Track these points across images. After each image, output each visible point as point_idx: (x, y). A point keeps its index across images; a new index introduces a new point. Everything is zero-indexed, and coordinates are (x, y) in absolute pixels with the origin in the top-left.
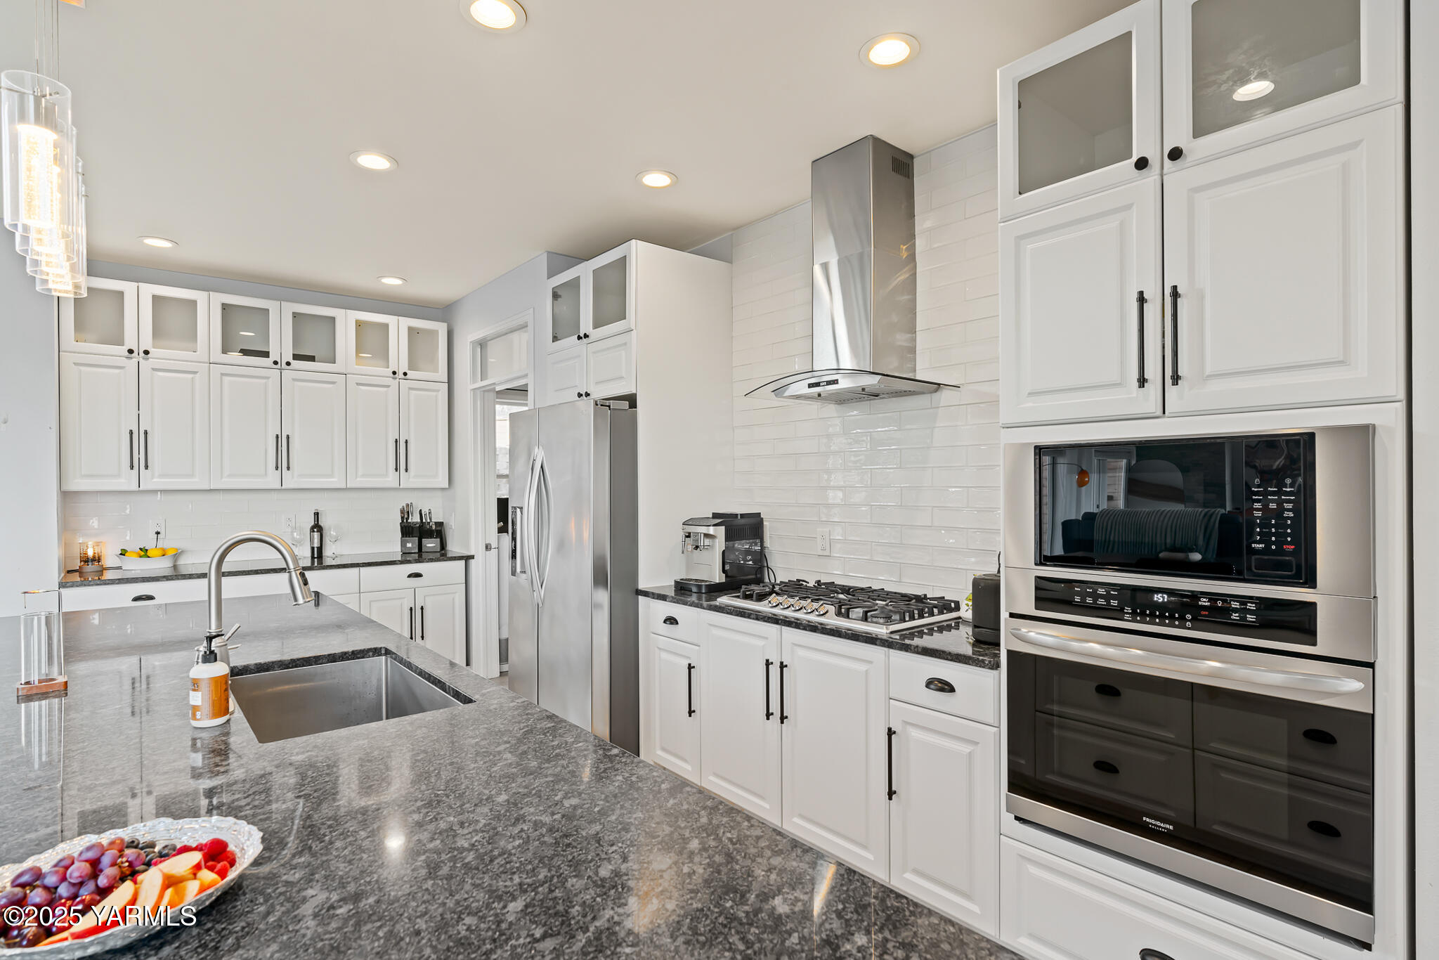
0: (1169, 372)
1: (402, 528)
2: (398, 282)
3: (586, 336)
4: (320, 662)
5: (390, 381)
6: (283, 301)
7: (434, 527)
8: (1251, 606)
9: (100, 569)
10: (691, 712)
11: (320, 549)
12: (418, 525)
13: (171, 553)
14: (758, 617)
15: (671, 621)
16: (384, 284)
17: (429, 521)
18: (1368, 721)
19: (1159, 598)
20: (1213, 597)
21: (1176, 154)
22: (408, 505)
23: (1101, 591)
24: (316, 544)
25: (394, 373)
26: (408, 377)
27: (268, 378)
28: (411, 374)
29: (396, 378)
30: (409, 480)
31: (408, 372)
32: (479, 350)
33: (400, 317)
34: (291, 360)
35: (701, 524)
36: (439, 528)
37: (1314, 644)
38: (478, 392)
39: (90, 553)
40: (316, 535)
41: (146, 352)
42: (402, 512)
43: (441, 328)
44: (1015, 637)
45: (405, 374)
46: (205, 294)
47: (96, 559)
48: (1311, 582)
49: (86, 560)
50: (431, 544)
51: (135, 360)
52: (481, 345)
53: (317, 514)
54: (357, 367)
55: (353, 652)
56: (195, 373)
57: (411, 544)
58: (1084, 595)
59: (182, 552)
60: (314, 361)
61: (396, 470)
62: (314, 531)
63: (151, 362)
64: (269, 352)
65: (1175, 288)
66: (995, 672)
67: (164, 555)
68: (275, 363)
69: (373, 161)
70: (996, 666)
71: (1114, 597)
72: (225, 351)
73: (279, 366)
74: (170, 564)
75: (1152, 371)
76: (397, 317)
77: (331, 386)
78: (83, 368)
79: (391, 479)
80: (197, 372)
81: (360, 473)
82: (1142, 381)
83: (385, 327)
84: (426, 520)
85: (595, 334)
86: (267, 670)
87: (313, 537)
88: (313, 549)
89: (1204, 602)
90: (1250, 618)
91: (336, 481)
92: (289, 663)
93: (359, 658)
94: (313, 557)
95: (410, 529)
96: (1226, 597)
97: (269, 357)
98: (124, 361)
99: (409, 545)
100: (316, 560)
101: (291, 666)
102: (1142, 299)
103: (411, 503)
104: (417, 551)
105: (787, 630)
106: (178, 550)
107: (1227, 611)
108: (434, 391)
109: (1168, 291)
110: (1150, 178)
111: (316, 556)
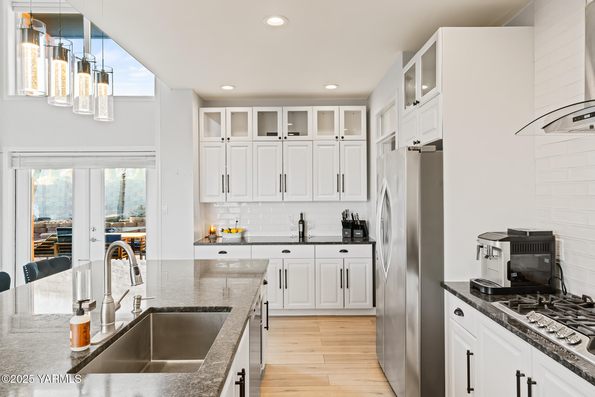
1: (342, 223)
2: (333, 87)
3: (418, 102)
4: (198, 311)
5: (334, 142)
6: (284, 106)
7: (359, 223)
9: (215, 237)
10: (469, 390)
11: (303, 232)
12: (351, 222)
13: (240, 231)
15: (459, 312)
16: (327, 89)
17: (357, 220)
22: (346, 210)
24: (301, 231)
25: (337, 137)
26: (344, 139)
27: (277, 146)
28: (346, 137)
29: (338, 140)
30: (345, 197)
31: (344, 136)
32: (381, 119)
33: (340, 106)
34: (286, 135)
35: (491, 238)
36: (362, 224)
38: (380, 144)
39: (212, 230)
40: (301, 225)
41: (229, 139)
42: (343, 214)
43: (363, 109)
45: (343, 138)
46: (251, 108)
47: (214, 233)
49: (211, 233)
50: (358, 233)
51: (225, 143)
52: (381, 116)
53: (302, 215)
54: (318, 136)
55: (216, 307)
56: (247, 146)
57: (348, 233)
59: (246, 230)
60: (299, 135)
61: (338, 191)
62: (300, 223)
63: (231, 143)
64: (277, 133)
67: (237, 232)
68: (280, 138)
69: (276, 21)
72: (259, 134)
73: (281, 140)
74: (240, 237)
76: (338, 106)
77: (305, 147)
78: (207, 149)
79: (335, 196)
80: (248, 146)
81: (319, 193)
83: (333, 112)
84: (356, 219)
85: (423, 99)
86: (173, 312)
87: (300, 226)
88: (300, 232)
91: (308, 198)
92: (183, 310)
93: (219, 312)
94: (300, 237)
95: (347, 224)
97: (277, 136)
98: (220, 144)
99: (346, 233)
100: (301, 238)
101: (184, 311)
103: (348, 209)
104: (350, 236)
106: (243, 230)
108: (359, 145)
111: (301, 236)
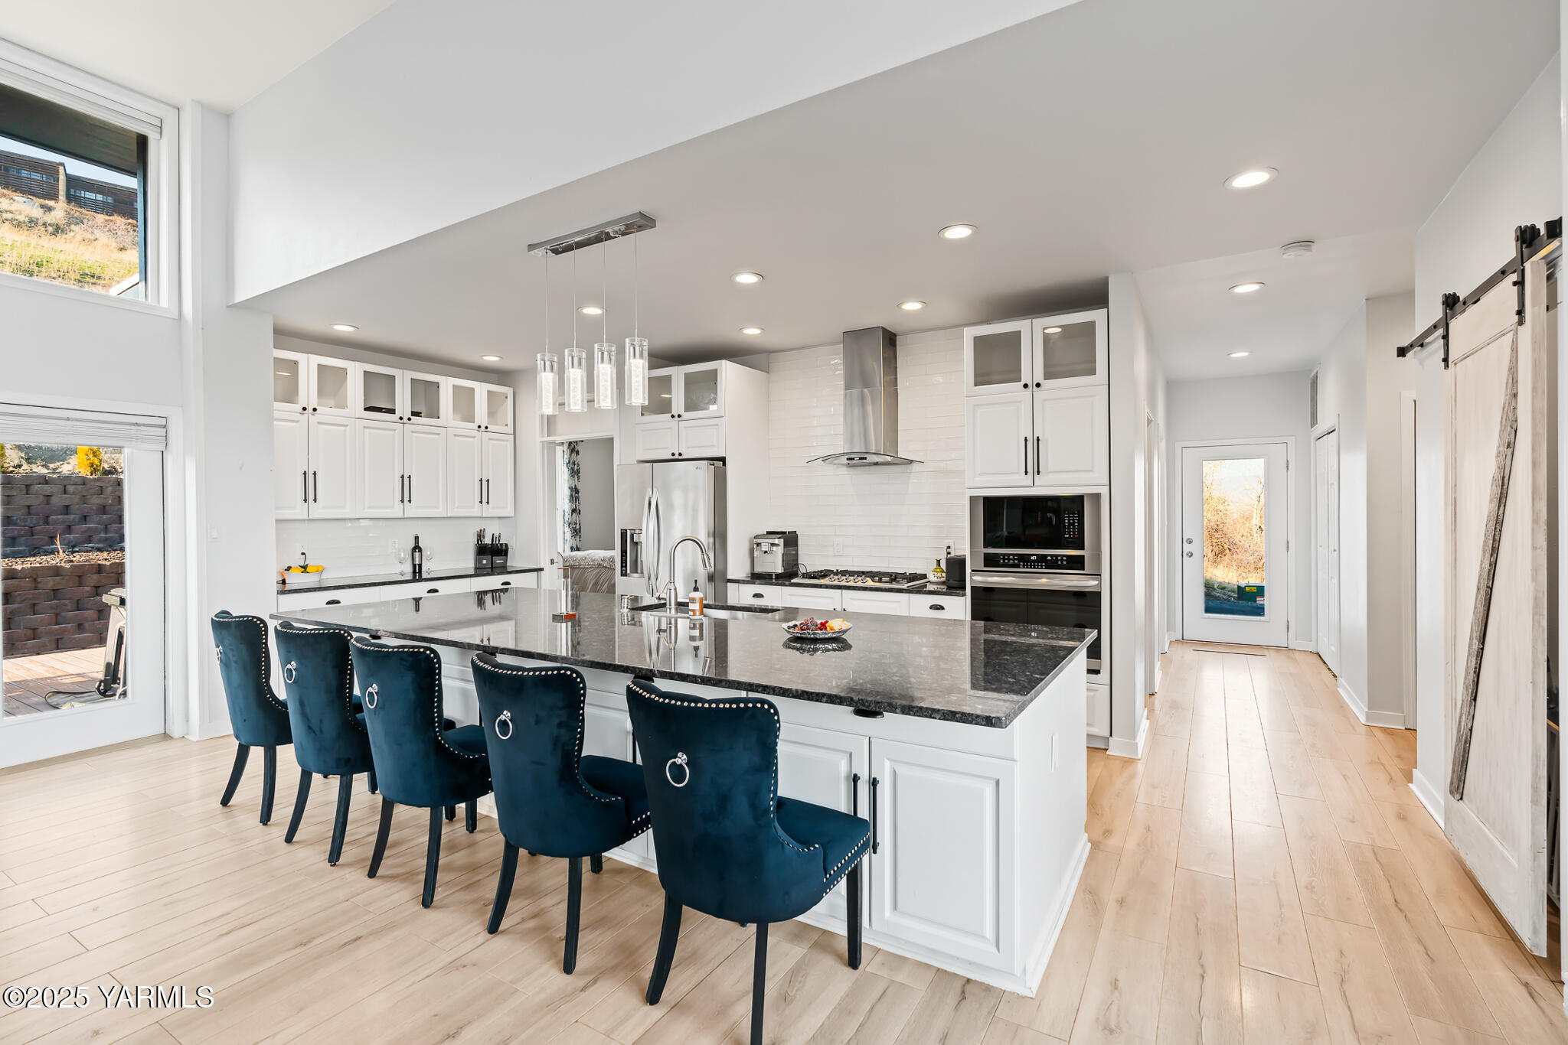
0: (1036, 470)
1: (477, 548)
3: (680, 416)
5: (475, 433)
6: (406, 369)
7: (501, 547)
8: (1065, 558)
11: (420, 565)
12: (489, 546)
14: (827, 587)
15: (758, 595)
16: (485, 360)
17: (498, 542)
18: (1099, 594)
19: (1033, 558)
20: (1052, 556)
21: (1038, 385)
22: (484, 530)
23: (1011, 557)
24: (418, 562)
25: (479, 427)
26: (488, 430)
27: (395, 430)
28: (490, 428)
29: (480, 431)
30: (488, 510)
31: (488, 426)
33: (481, 383)
34: (410, 416)
35: (766, 537)
36: (504, 548)
37: (1084, 569)
38: (546, 443)
40: (417, 555)
41: (314, 409)
42: (479, 535)
43: (508, 392)
44: (972, 579)
45: (486, 428)
46: (353, 363)
48: (1083, 548)
50: (497, 561)
51: (307, 416)
53: (417, 538)
54: (453, 422)
56: (346, 426)
57: (482, 562)
58: (1004, 559)
60: (426, 417)
61: (480, 502)
62: (414, 551)
63: (317, 417)
64: (395, 410)
65: (1038, 437)
66: (964, 598)
68: (400, 418)
70: (964, 595)
71: (1016, 559)
72: (366, 409)
73: (402, 421)
74: (318, 579)
75: (1030, 469)
77: (436, 436)
79: (475, 510)
80: (349, 425)
81: (456, 505)
82: (1026, 473)
83: (473, 391)
84: (496, 541)
85: (686, 415)
87: (414, 556)
88: (414, 565)
89: (1049, 558)
90: (1065, 562)
91: (441, 512)
94: (413, 572)
95: (483, 549)
96: (1057, 556)
97: (395, 414)
98: (299, 417)
99: (480, 562)
100: (416, 573)
102: (1026, 440)
103: (487, 529)
104: (490, 566)
105: (845, 592)
107: (1057, 560)
108: (503, 441)
109: (1035, 438)
110: (1028, 392)
111: (416, 571)
